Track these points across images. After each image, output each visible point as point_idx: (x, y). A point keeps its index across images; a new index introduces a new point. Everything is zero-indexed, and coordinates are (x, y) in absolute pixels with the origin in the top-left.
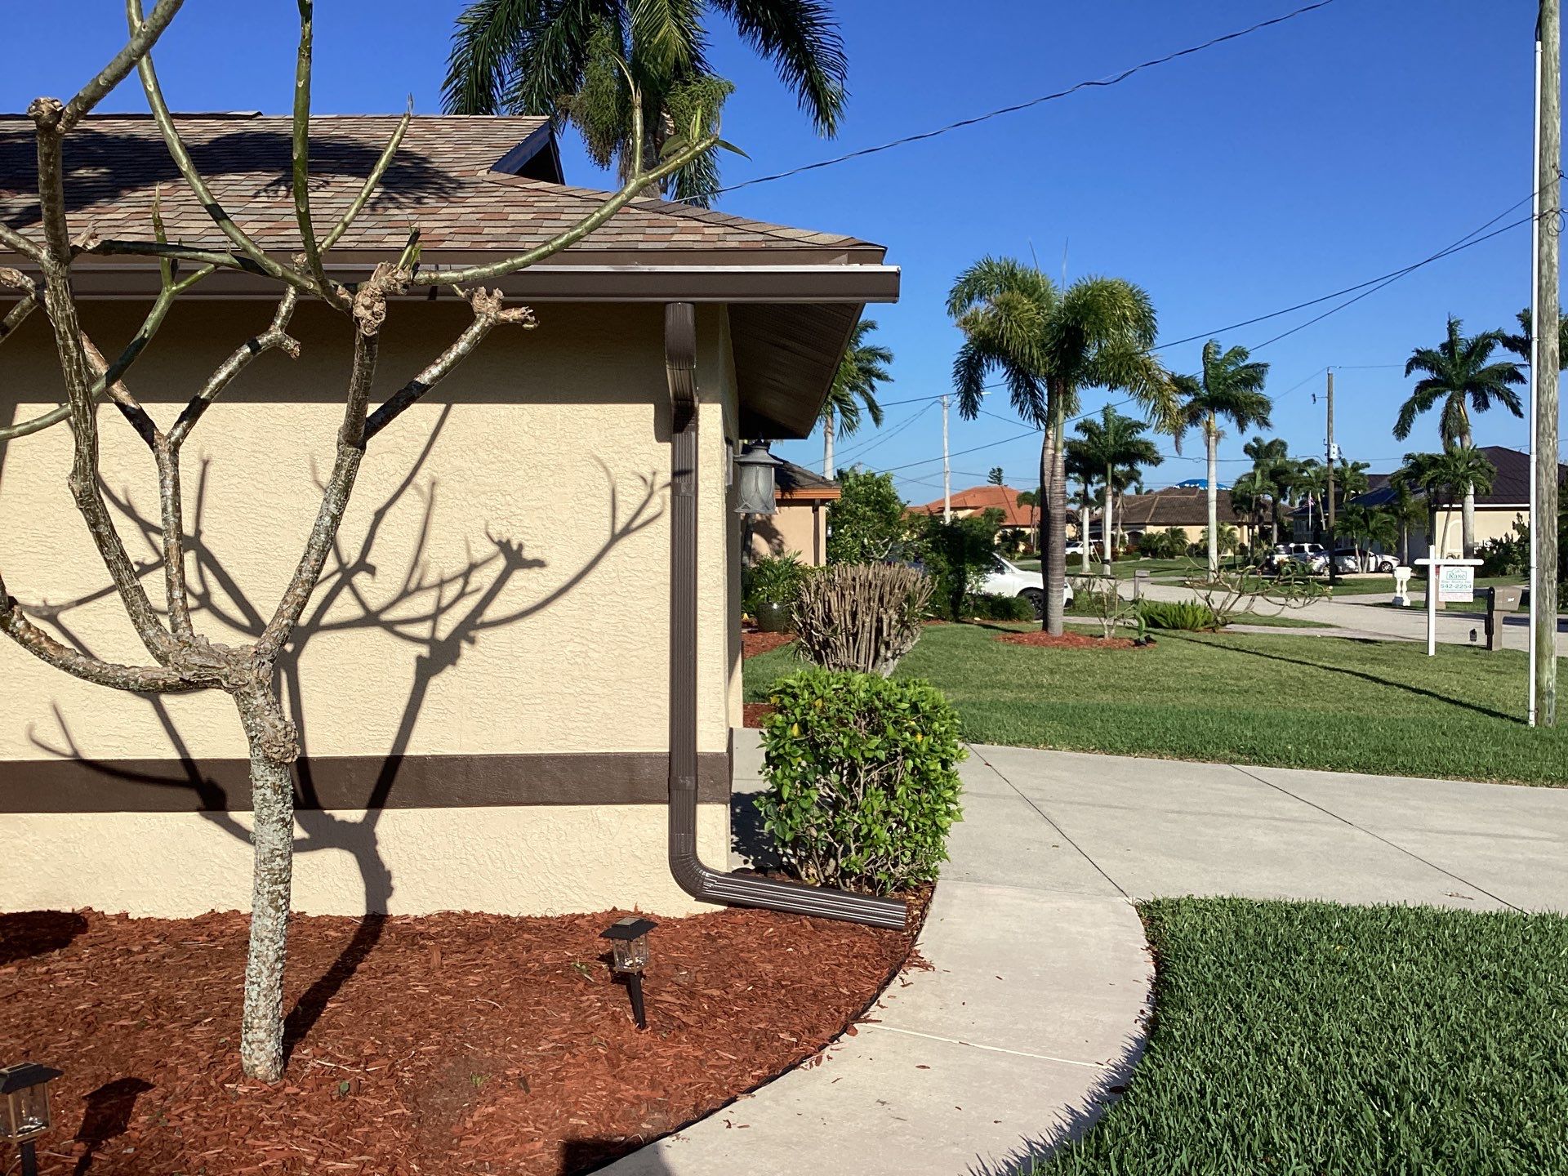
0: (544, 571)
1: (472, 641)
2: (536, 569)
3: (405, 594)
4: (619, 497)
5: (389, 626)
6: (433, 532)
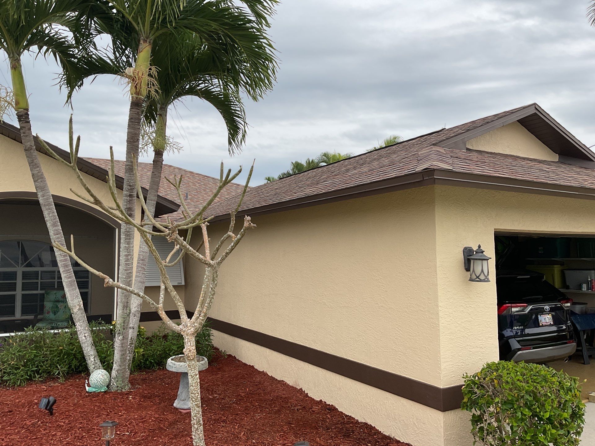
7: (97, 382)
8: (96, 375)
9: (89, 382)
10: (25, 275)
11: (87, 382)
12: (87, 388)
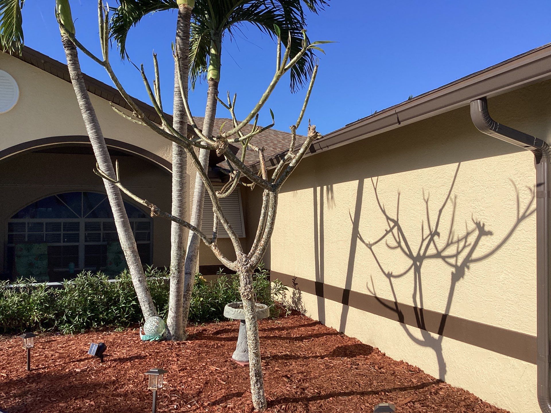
0: (492, 237)
1: (468, 268)
2: (489, 236)
3: (448, 245)
4: (521, 200)
5: (444, 258)
6: (456, 218)
7: (152, 330)
8: (151, 322)
9: (143, 330)
10: (88, 226)
11: (141, 330)
12: (141, 336)
